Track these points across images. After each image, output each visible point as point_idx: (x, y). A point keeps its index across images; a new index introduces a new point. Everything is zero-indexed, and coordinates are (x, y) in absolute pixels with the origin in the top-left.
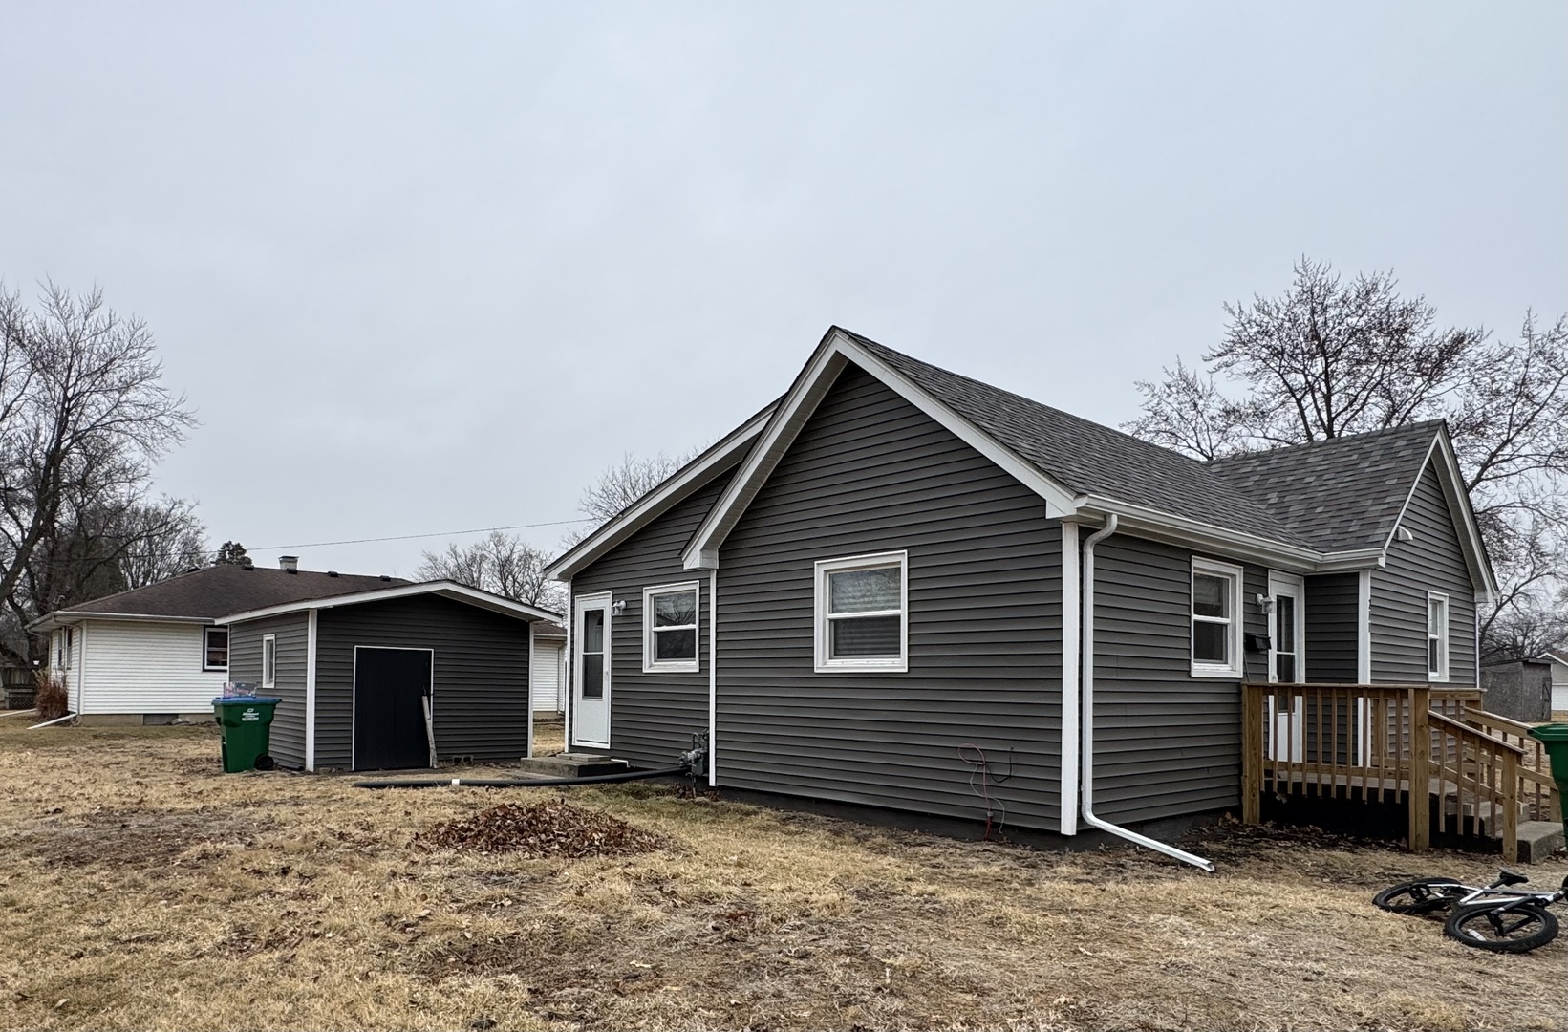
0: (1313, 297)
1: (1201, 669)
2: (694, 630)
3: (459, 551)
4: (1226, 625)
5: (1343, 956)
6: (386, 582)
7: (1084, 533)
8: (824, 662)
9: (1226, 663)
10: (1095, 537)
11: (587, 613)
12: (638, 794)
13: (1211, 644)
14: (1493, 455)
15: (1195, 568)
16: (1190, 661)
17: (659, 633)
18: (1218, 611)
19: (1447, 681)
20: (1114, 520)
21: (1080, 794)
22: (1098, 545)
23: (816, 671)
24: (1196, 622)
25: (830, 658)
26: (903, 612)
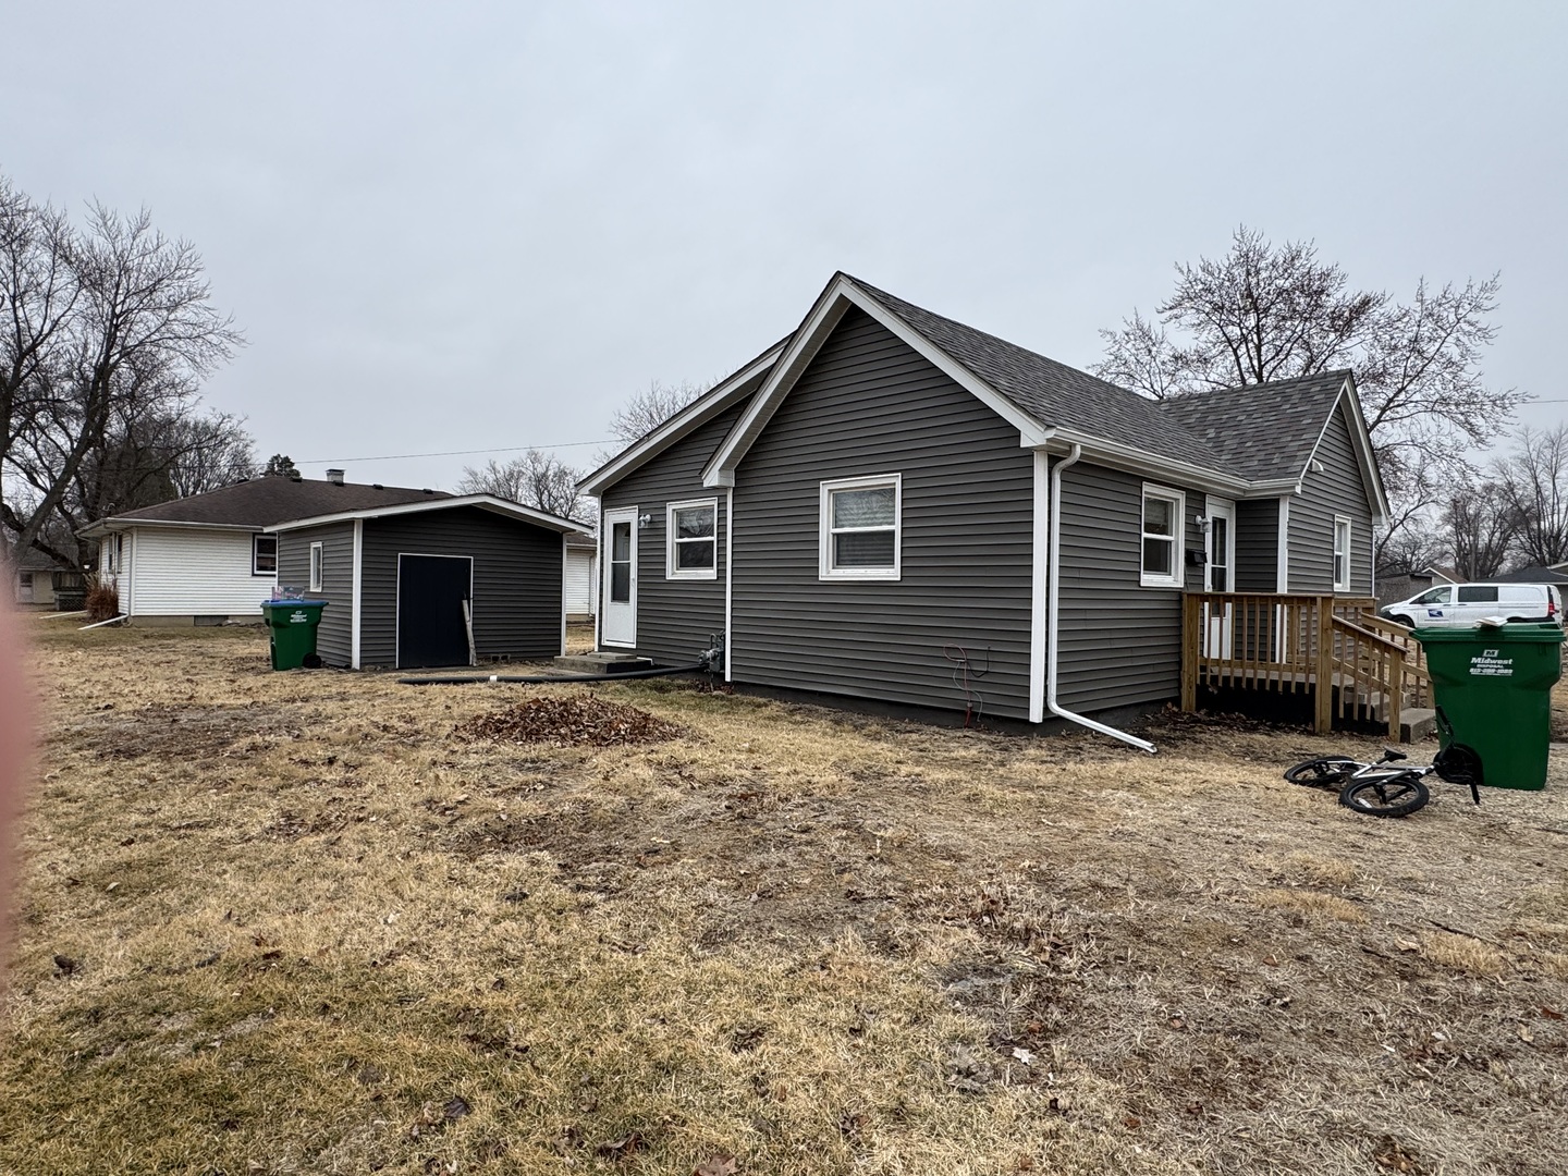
0: (1248, 261)
1: (1149, 580)
2: (713, 542)
3: (498, 467)
4: (1170, 542)
5: (1258, 822)
6: (429, 495)
7: (1053, 460)
8: (828, 571)
9: (1170, 575)
10: (1062, 464)
11: (615, 526)
12: (661, 689)
13: (1157, 558)
14: (1391, 400)
15: (1146, 493)
16: (1140, 572)
17: (681, 544)
18: (1164, 530)
19: (1348, 591)
20: (1078, 450)
21: (1046, 687)
22: (1064, 471)
23: (820, 579)
24: (1146, 539)
25: (833, 568)
26: (897, 527)
